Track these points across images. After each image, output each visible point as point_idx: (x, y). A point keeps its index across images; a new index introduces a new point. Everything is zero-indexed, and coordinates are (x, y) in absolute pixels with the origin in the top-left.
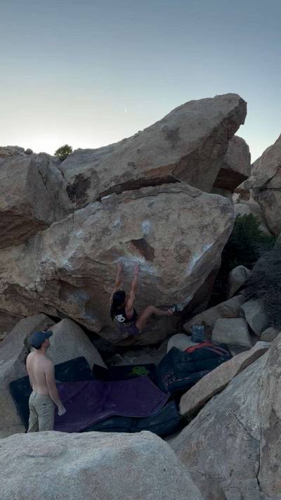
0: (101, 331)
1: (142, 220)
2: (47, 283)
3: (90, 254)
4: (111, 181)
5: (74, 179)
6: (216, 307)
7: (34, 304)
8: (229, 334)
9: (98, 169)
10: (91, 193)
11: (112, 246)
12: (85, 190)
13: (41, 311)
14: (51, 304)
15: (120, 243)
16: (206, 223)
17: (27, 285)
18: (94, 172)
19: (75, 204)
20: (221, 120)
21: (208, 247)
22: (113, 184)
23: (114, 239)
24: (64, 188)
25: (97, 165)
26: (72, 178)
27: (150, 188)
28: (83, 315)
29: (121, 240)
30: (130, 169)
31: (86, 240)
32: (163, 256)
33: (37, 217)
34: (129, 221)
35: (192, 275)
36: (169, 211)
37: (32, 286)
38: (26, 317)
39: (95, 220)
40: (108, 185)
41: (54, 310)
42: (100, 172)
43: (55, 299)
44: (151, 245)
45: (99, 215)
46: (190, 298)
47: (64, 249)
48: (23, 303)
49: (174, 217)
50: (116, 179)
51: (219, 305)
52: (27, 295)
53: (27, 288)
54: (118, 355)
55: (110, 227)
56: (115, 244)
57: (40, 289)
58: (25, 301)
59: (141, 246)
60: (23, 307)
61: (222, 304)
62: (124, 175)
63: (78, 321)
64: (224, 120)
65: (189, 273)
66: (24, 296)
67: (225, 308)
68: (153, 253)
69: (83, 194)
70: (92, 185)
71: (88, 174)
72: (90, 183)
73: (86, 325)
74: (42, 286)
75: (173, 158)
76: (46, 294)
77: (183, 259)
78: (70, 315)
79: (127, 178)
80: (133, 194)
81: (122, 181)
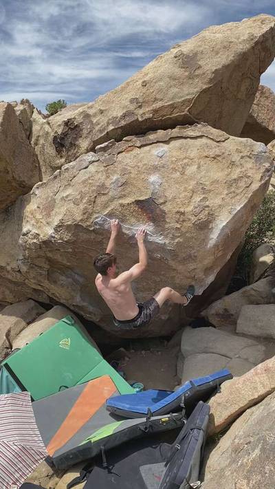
0: (101, 320)
1: (150, 174)
2: (31, 262)
3: (81, 220)
4: (108, 124)
5: (62, 127)
6: (241, 291)
7: (20, 288)
8: (259, 324)
9: (91, 112)
10: (84, 144)
11: (109, 209)
12: (76, 139)
13: (29, 296)
14: (39, 288)
16: (235, 177)
17: (8, 264)
18: (87, 116)
19: (63, 160)
20: (252, 43)
21: (239, 208)
22: (111, 128)
24: (51, 138)
25: (91, 107)
26: (60, 125)
27: (161, 133)
28: (78, 300)
29: (122, 201)
30: (132, 107)
31: (76, 202)
33: (16, 176)
34: (132, 176)
35: (216, 246)
36: (185, 161)
37: (14, 265)
38: (11, 304)
39: (87, 176)
40: (104, 129)
41: (44, 296)
42: (95, 115)
43: (42, 280)
44: (161, 206)
45: (92, 168)
46: (211, 279)
47: (48, 215)
48: (8, 288)
49: (192, 168)
50: (114, 120)
51: (243, 289)
52: (9, 277)
53: (9, 268)
54: (122, 349)
55: (107, 184)
56: (114, 206)
57: (24, 269)
58: (9, 285)
59: (149, 209)
60: (7, 292)
61: (248, 288)
62: (124, 116)
63: (72, 308)
64: (256, 43)
65: (211, 243)
66: (7, 279)
67: (253, 293)
68: (164, 217)
69: (73, 145)
70: (85, 132)
71: (79, 119)
72: (81, 130)
73: (82, 313)
74: (25, 265)
75: (190, 91)
76: (32, 275)
78: (62, 301)
79: (129, 120)
80: (137, 141)
81: (123, 123)
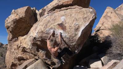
1: (61, 17)
3: (43, 30)
10: (46, 13)
13: (33, 57)
15: (54, 25)
16: (85, 17)
22: (52, 7)
23: (52, 24)
27: (65, 8)
28: (44, 57)
29: (54, 24)
30: (58, 2)
31: (42, 26)
32: (69, 29)
34: (57, 17)
36: (71, 13)
37: (28, 47)
39: (46, 19)
41: (37, 57)
43: (36, 51)
44: (65, 25)
47: (36, 30)
49: (73, 15)
55: (50, 20)
56: (52, 26)
57: (31, 47)
59: (61, 26)
68: (65, 28)
71: (45, 8)
72: (46, 10)
73: (46, 61)
77: (77, 29)
79: (56, 5)
80: (59, 10)
81: (55, 6)
